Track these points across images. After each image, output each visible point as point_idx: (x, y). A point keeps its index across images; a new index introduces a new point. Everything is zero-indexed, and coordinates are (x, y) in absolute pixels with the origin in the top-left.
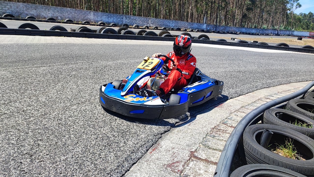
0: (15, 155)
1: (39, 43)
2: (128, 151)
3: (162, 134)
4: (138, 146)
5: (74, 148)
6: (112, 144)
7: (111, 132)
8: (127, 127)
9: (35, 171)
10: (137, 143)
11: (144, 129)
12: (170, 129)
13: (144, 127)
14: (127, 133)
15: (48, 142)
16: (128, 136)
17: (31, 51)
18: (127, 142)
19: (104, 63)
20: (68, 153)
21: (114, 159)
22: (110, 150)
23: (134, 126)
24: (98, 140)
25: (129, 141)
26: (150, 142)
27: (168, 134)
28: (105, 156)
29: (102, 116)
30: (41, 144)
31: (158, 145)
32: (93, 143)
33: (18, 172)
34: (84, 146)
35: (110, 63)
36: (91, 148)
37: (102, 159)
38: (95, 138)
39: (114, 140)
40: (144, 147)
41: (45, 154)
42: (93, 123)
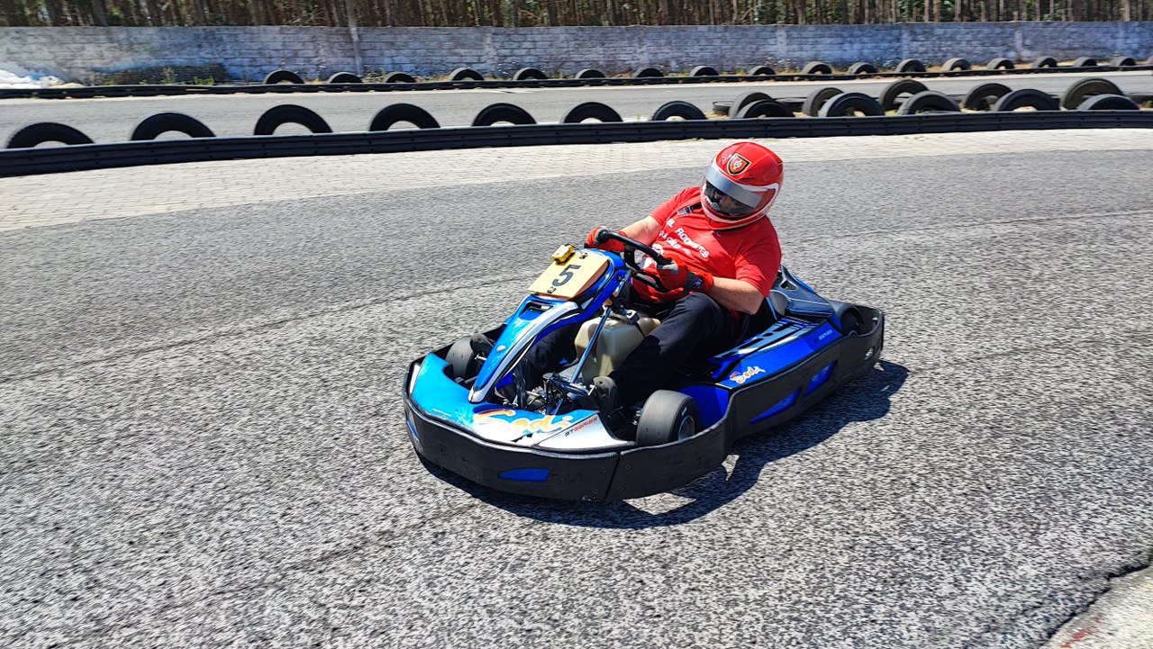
0: (622, 554)
1: (626, 171)
2: (972, 618)
3: (1111, 576)
4: (1010, 606)
5: (781, 568)
6: (907, 580)
7: (900, 534)
8: (958, 522)
9: (681, 616)
10: (1008, 596)
11: (1032, 544)
12: (1149, 560)
13: (1033, 534)
14: (962, 548)
15: (703, 531)
16: (966, 559)
17: (611, 203)
18: (964, 582)
19: (844, 245)
20: (765, 582)
21: (919, 636)
22: (904, 601)
23: (986, 522)
24: (856, 555)
25: (973, 581)
26: (1060, 601)
27: (1136, 582)
28: (889, 619)
29: (862, 463)
30: (686, 533)
31: (1097, 620)
32: (843, 560)
33: (638, 608)
34: (813, 567)
35: (868, 245)
36: (838, 578)
37: (878, 627)
38: (847, 544)
39: (916, 564)
40: (1035, 618)
41: (702, 570)
42: (833, 487)
